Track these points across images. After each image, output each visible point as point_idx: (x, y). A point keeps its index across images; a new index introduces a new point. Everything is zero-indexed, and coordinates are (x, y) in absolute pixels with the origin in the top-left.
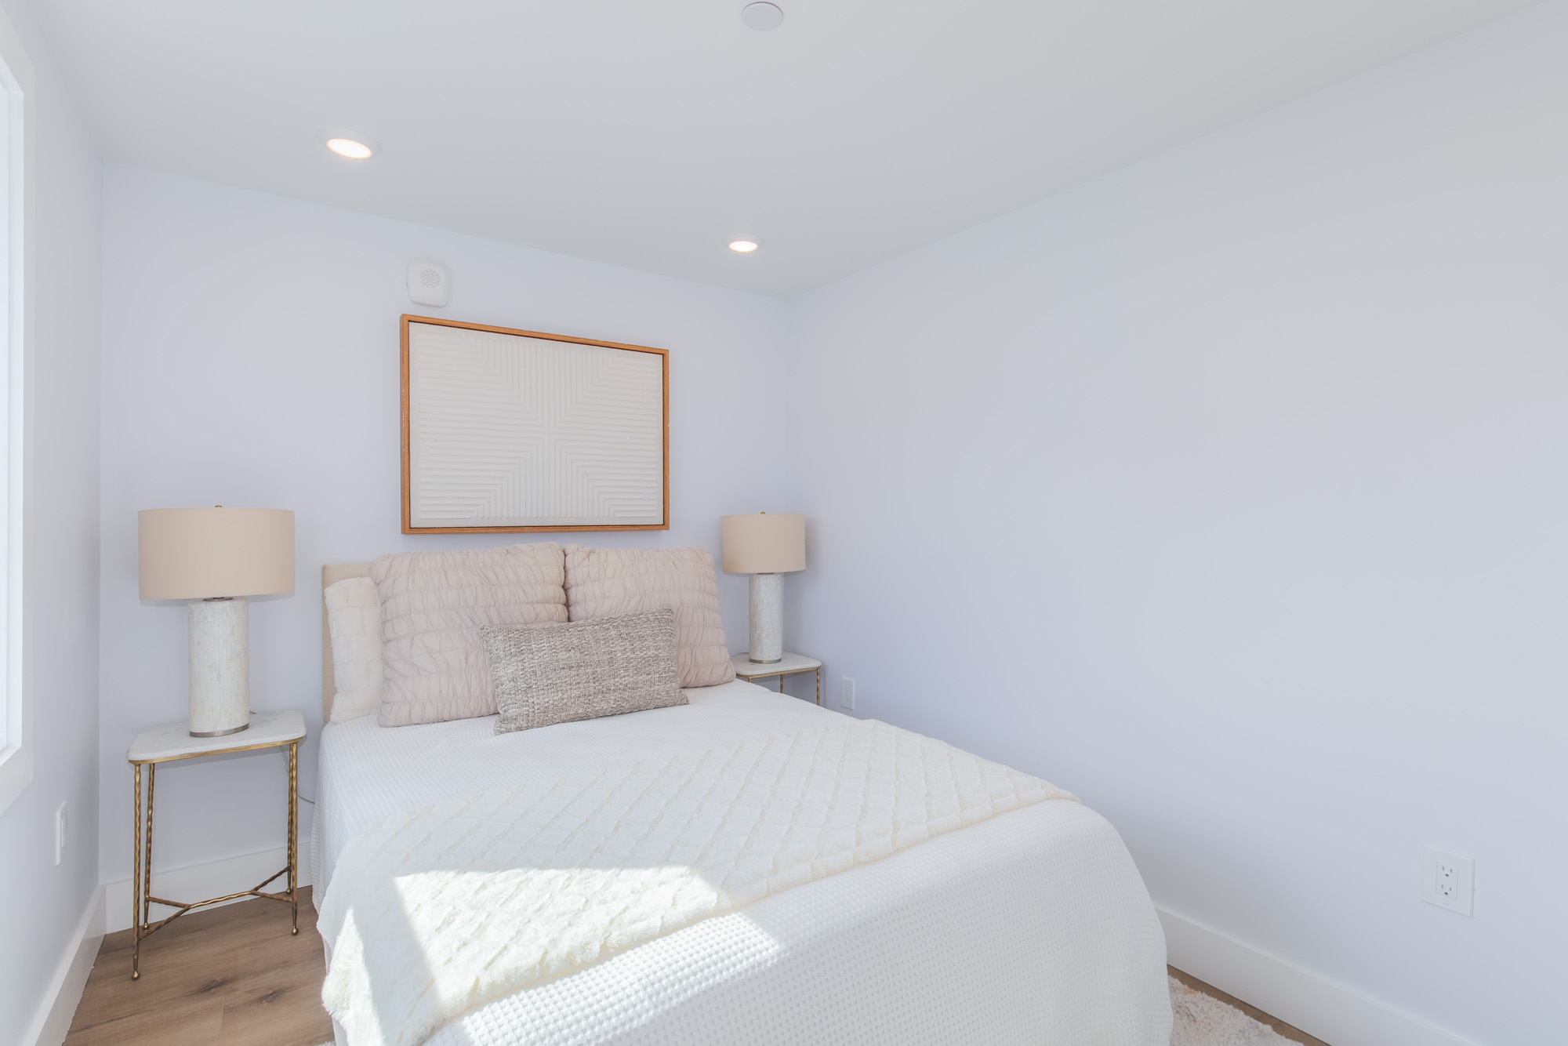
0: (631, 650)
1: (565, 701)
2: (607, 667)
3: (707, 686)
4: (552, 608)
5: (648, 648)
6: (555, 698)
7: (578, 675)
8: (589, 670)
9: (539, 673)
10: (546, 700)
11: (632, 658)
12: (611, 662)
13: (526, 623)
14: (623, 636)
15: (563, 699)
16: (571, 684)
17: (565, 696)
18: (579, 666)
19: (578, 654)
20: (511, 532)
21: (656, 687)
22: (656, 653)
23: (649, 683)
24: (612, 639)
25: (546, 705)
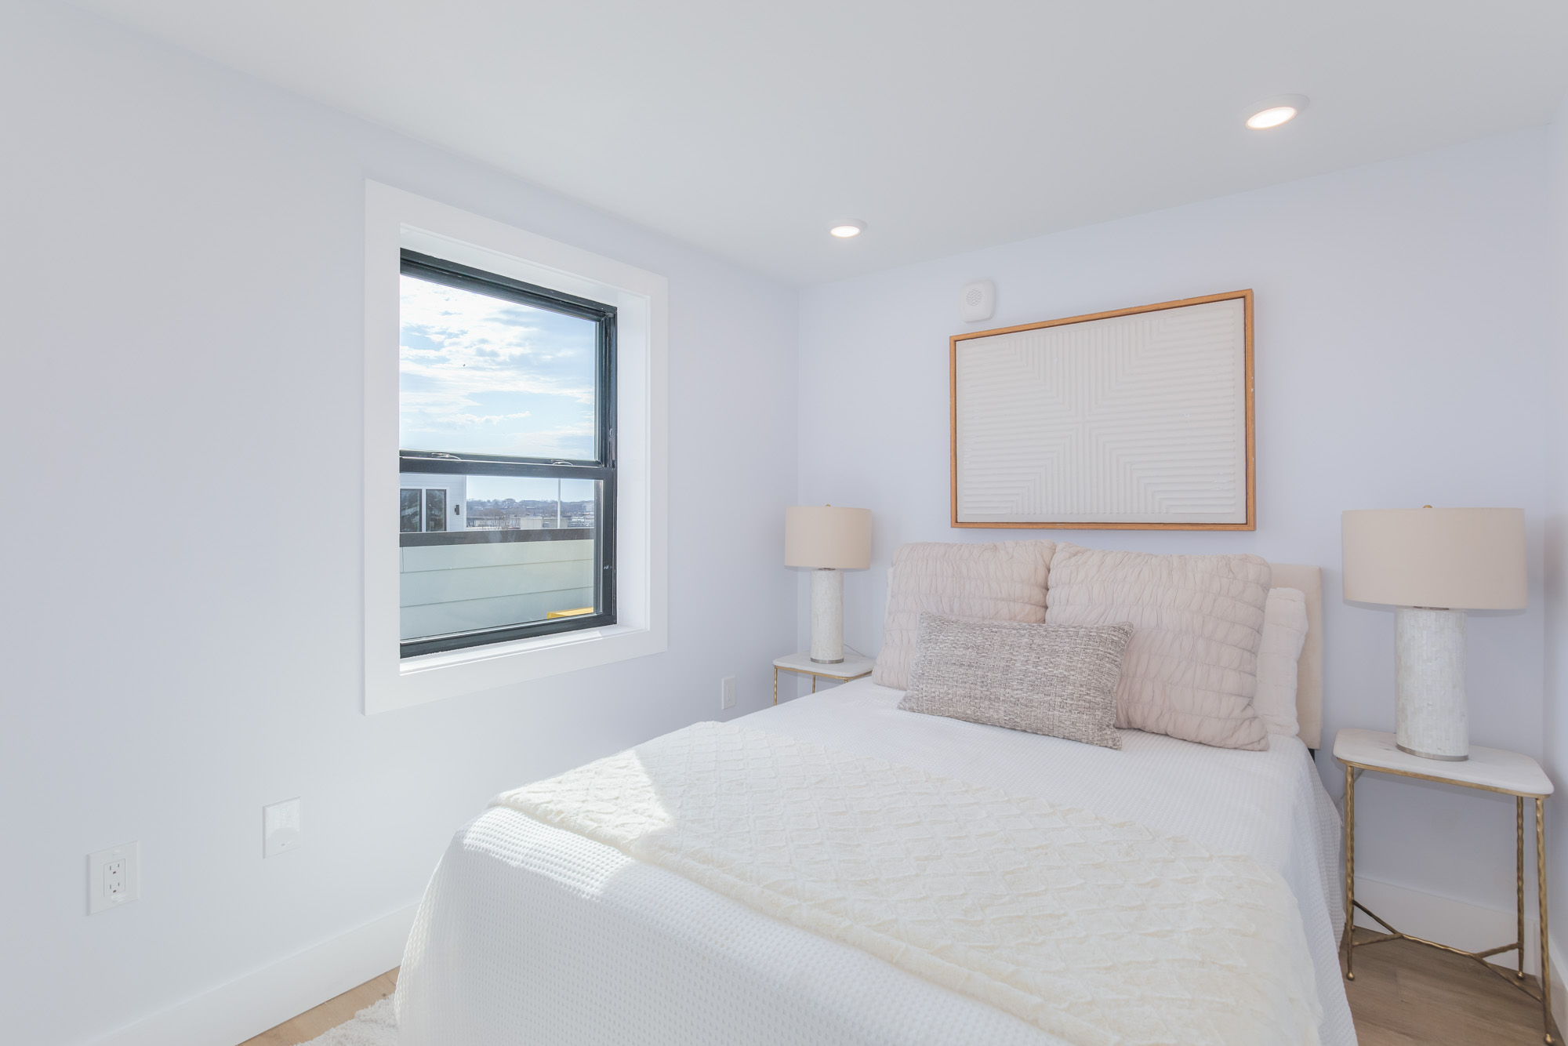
0: (1034, 662)
1: (950, 696)
2: (1000, 674)
3: (1200, 743)
4: (1028, 608)
5: (1056, 666)
6: (941, 691)
7: (966, 674)
8: (980, 673)
9: (934, 663)
10: (933, 690)
11: (1032, 672)
12: (1006, 670)
13: (984, 618)
14: (1033, 646)
15: (948, 694)
16: (957, 682)
17: (950, 691)
18: (970, 666)
19: (974, 654)
20: (1043, 528)
21: (1056, 713)
22: (1066, 673)
23: (1046, 705)
24: (1019, 647)
25: (933, 695)
